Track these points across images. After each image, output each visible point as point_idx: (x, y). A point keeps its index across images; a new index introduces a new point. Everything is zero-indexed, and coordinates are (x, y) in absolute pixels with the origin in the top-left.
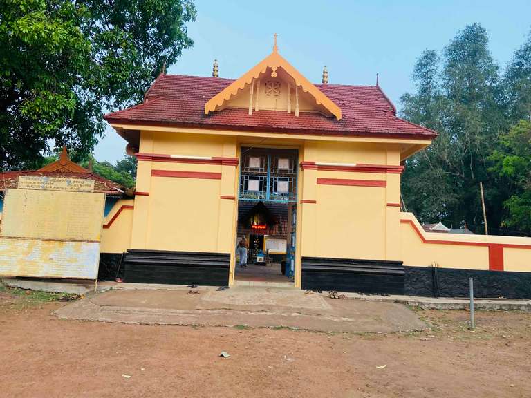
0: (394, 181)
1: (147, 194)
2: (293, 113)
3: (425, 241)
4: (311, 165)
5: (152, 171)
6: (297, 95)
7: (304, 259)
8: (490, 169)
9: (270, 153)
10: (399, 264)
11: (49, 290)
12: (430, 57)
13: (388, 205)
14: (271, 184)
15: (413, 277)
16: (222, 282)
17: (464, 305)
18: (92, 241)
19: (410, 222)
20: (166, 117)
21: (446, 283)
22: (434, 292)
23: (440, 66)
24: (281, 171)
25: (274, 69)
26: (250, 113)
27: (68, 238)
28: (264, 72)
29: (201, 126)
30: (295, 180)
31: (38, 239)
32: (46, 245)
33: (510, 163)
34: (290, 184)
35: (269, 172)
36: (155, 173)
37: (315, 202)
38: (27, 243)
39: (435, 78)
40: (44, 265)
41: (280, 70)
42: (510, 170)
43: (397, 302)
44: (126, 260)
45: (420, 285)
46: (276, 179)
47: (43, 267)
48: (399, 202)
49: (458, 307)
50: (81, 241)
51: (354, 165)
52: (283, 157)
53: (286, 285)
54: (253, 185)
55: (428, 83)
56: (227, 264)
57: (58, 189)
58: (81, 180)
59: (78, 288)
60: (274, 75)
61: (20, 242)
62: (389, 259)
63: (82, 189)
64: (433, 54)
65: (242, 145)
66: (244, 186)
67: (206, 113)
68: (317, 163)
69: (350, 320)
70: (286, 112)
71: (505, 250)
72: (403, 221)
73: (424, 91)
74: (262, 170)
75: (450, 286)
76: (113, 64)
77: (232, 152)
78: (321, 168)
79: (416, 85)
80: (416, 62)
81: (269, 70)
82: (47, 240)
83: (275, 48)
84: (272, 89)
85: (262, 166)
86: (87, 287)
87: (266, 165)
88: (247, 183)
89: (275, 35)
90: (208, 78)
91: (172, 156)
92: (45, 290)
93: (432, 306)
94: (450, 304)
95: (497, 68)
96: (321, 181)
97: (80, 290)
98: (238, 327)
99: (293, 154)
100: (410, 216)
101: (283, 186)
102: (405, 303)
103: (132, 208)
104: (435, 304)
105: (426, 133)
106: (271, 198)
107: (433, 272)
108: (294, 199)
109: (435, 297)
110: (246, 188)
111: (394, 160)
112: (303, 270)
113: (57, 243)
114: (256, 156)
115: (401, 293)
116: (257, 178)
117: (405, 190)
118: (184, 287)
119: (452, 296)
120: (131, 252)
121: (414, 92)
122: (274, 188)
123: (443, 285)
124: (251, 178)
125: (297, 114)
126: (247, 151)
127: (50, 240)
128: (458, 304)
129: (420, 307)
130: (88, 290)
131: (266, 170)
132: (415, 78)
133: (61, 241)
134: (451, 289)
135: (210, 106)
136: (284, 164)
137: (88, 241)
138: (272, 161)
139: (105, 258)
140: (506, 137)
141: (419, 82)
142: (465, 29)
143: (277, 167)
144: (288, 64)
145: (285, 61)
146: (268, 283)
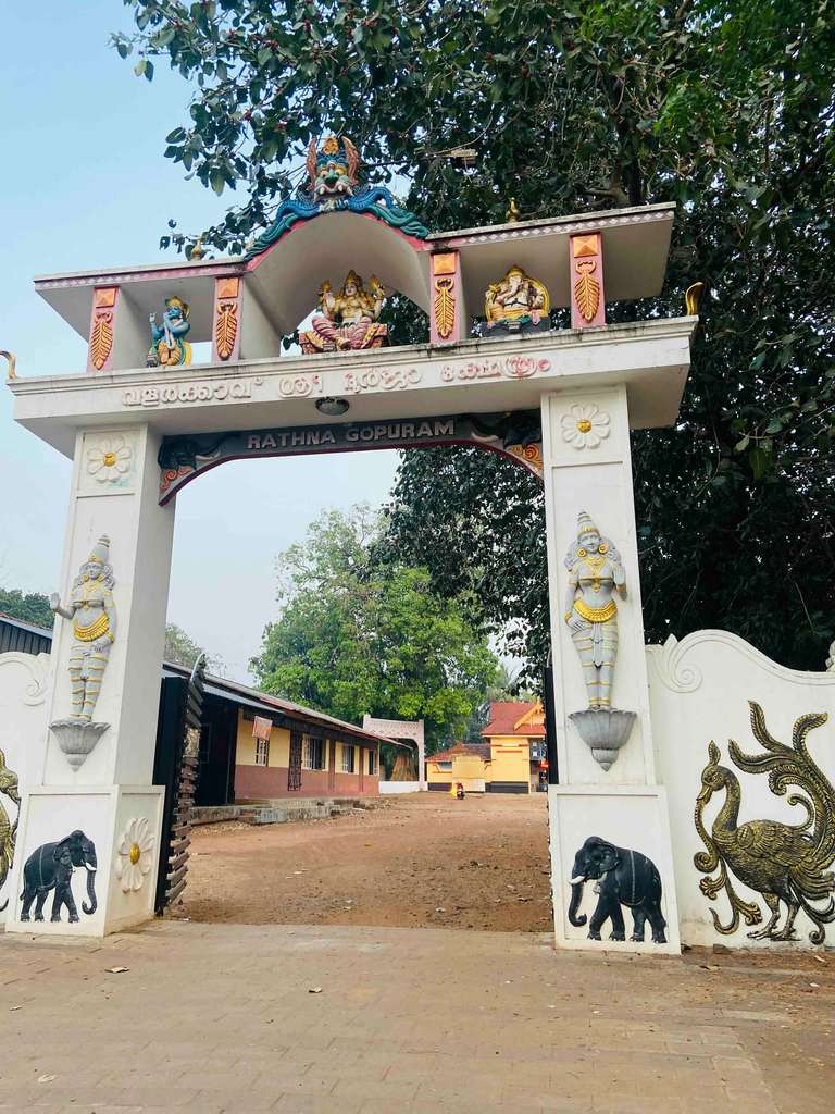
1: (496, 760)
18: (482, 778)
27: (475, 777)
29: (515, 734)
36: (499, 751)
44: (491, 785)
50: (479, 779)
54: (534, 754)
56: (528, 786)
57: (469, 759)
59: (478, 794)
63: (476, 759)
88: (531, 753)
91: (504, 745)
103: (490, 765)
113: (472, 779)
120: (492, 782)
124: (533, 751)
126: (530, 739)
130: (482, 795)
139: (486, 784)
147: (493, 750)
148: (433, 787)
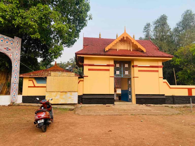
0: (161, 70)
1: (88, 76)
2: (130, 50)
3: (171, 88)
4: (136, 66)
5: (89, 69)
6: (131, 45)
7: (136, 95)
8: (171, 63)
9: (122, 62)
10: (164, 95)
11: (62, 108)
12: (148, 25)
13: (160, 77)
14: (123, 72)
15: (168, 99)
16: (113, 103)
17: (184, 106)
18: (75, 92)
19: (166, 82)
20: (94, 53)
21: (177, 100)
22: (174, 103)
23: (152, 28)
24: (126, 68)
25: (125, 37)
26: (118, 50)
27: (68, 91)
28: (122, 38)
29: (105, 55)
30: (130, 70)
31: (58, 92)
32: (61, 93)
33: (179, 61)
34: (129, 72)
35: (122, 68)
36: (89, 70)
37: (138, 77)
38: (55, 93)
39: (150, 32)
40: (61, 100)
41: (127, 37)
42: (179, 63)
43: (165, 106)
44: (83, 97)
45: (170, 101)
46: (124, 70)
47: (60, 100)
48: (162, 77)
49: (182, 107)
50: (72, 92)
51: (149, 66)
52: (126, 64)
53: (130, 103)
54: (118, 72)
55: (148, 34)
56: (113, 97)
57: (64, 76)
58: (71, 73)
59: (71, 106)
60: (125, 39)
61: (53, 93)
62: (161, 94)
63: (71, 75)
64: (149, 24)
65: (115, 60)
66: (115, 73)
67: (106, 51)
68: (138, 65)
69: (159, 111)
70: (128, 50)
71: (193, 90)
72: (164, 82)
73: (147, 36)
74: (120, 68)
75: (178, 101)
76: (70, 35)
77: (112, 63)
78: (139, 67)
79: (144, 34)
80: (144, 27)
81: (124, 37)
82: (61, 92)
83: (125, 31)
84: (123, 43)
85: (120, 66)
86: (74, 106)
87: (121, 66)
88: (116, 72)
89: (125, 27)
90: (98, 38)
91: (95, 64)
92: (61, 108)
93: (175, 107)
94: (180, 106)
95: (170, 29)
96: (139, 71)
97: (72, 107)
98: (131, 115)
99: (129, 62)
100: (166, 81)
101: (127, 73)
102: (168, 106)
103: (83, 81)
104: (176, 106)
105: (170, 56)
106: (123, 76)
107: (173, 97)
108: (130, 76)
109: (174, 104)
110: (116, 74)
111: (160, 64)
112: (136, 98)
113: (65, 93)
114: (118, 64)
115: (165, 104)
116: (119, 70)
117: (164, 73)
118: (102, 105)
119: (179, 104)
120: (84, 95)
121: (143, 37)
122: (124, 73)
123: (176, 101)
124: (117, 70)
125: (132, 51)
126: (116, 62)
127: (63, 92)
128: (182, 106)
129: (172, 107)
130: (75, 107)
131: (121, 68)
132: (144, 32)
133: (66, 92)
134: (178, 102)
135: (107, 49)
136: (126, 66)
137: (74, 92)
138: (123, 65)
139: (79, 97)
140: (176, 53)
141: (145, 33)
142: (161, 16)
143: (124, 67)
144: (129, 36)
145: (128, 35)
146: (125, 103)
147: (86, 68)
148: (26, 99)
